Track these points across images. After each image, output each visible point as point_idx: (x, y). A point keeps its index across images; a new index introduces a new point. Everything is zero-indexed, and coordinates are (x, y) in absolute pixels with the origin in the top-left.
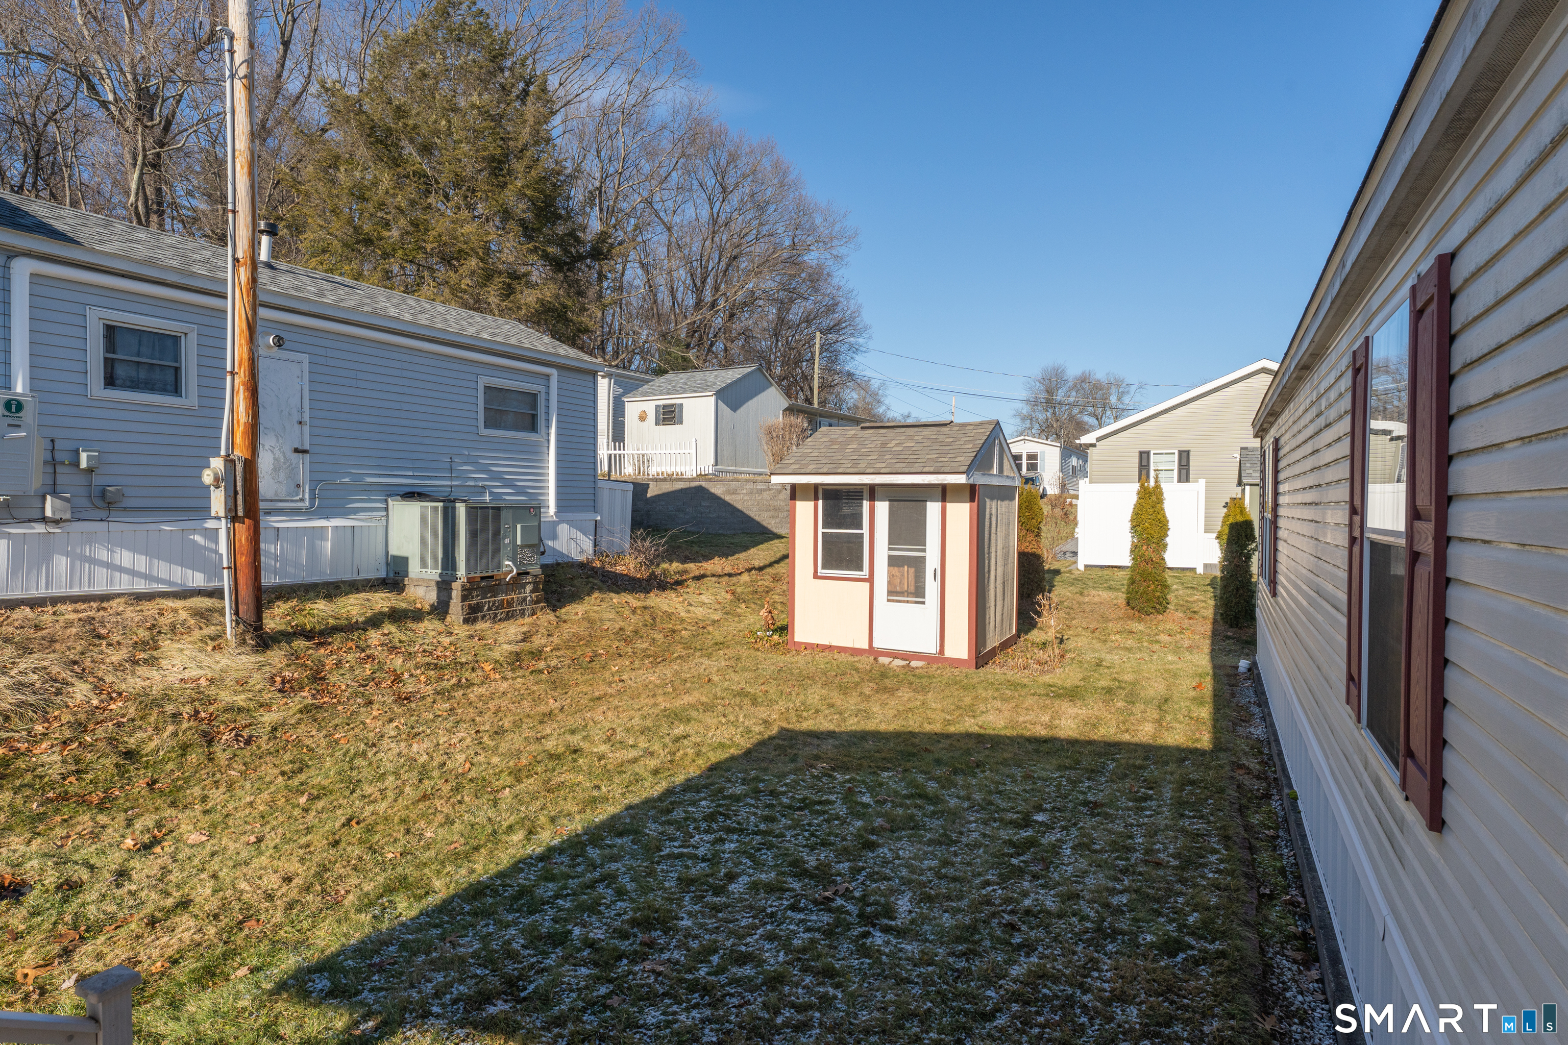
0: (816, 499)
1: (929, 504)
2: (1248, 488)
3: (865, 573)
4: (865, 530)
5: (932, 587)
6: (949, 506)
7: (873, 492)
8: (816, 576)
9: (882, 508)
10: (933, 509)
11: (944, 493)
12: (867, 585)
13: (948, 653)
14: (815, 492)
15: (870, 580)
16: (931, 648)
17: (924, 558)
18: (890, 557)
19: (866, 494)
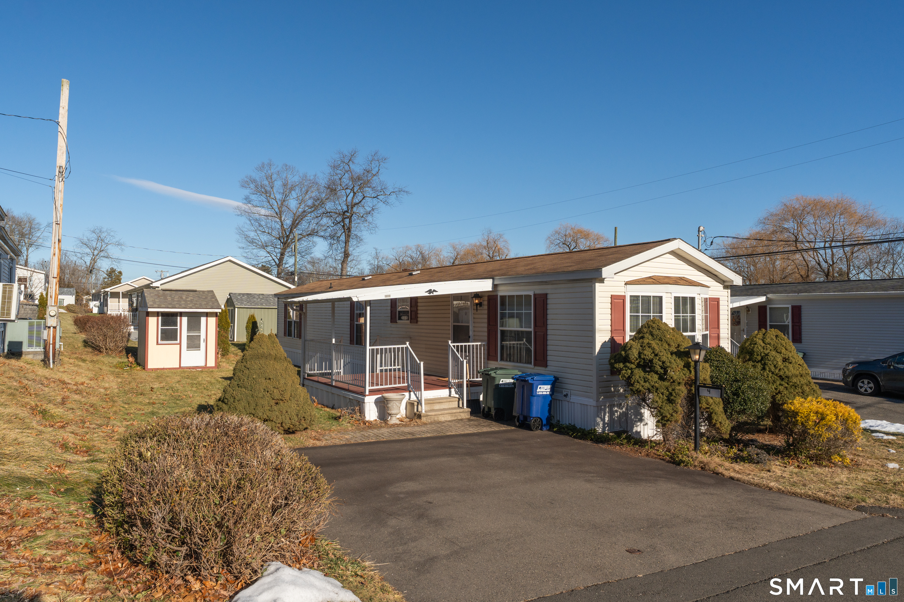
0: (158, 316)
1: (202, 318)
2: (236, 309)
3: (178, 341)
4: (178, 327)
5: (203, 345)
6: (209, 318)
7: (181, 314)
8: (158, 344)
9: (185, 320)
10: (203, 319)
11: (207, 315)
12: (179, 346)
13: (208, 365)
14: (157, 314)
15: (180, 344)
16: (202, 364)
17: (200, 336)
18: (188, 336)
19: (179, 315)
